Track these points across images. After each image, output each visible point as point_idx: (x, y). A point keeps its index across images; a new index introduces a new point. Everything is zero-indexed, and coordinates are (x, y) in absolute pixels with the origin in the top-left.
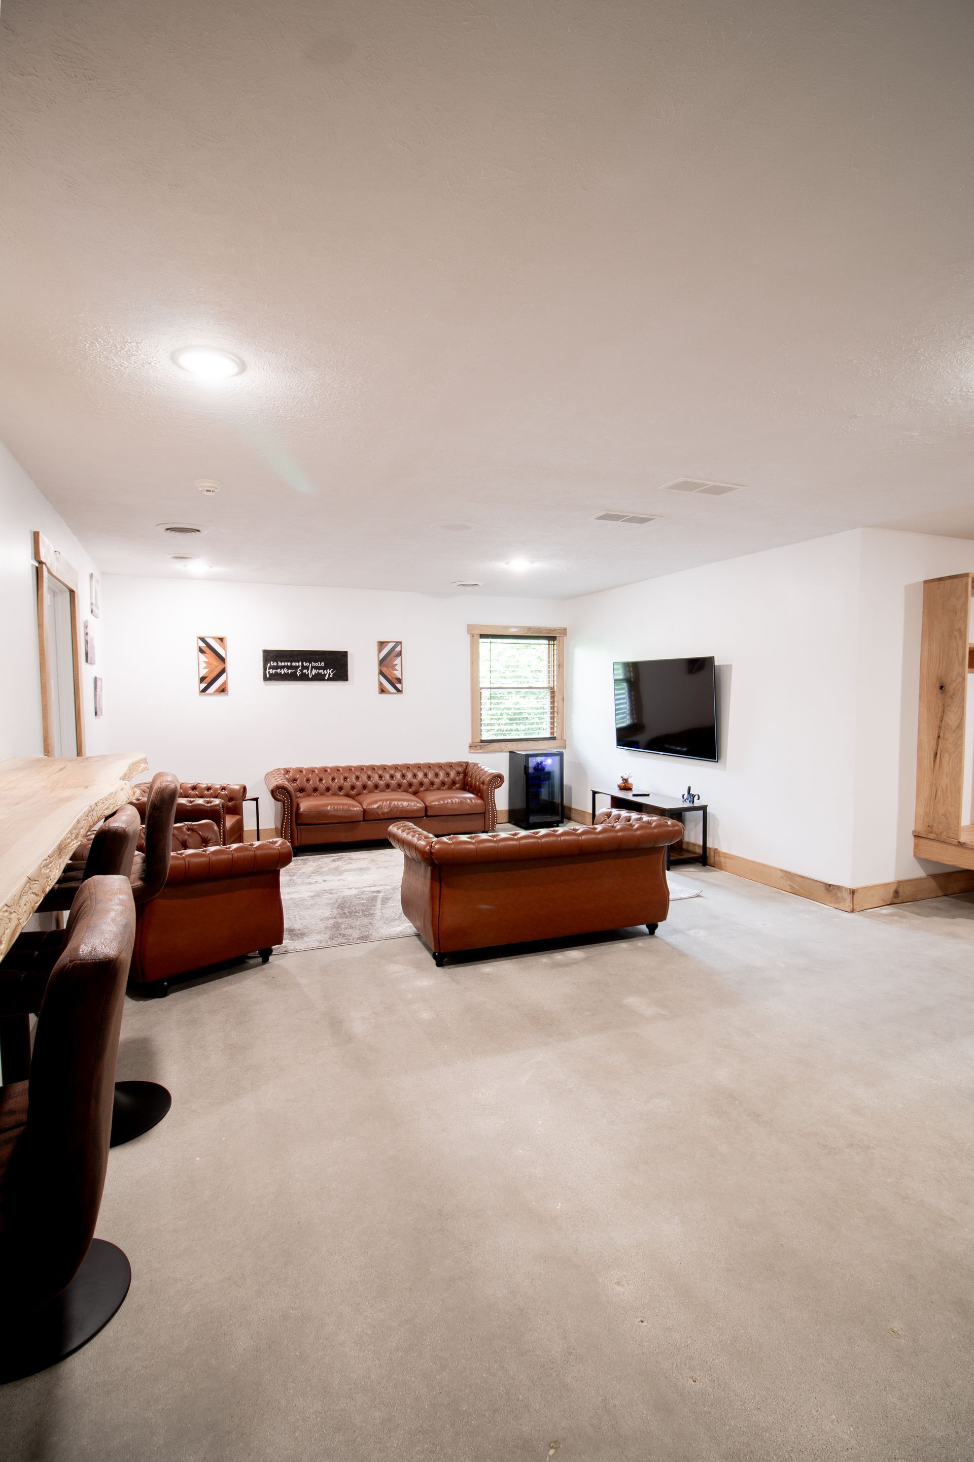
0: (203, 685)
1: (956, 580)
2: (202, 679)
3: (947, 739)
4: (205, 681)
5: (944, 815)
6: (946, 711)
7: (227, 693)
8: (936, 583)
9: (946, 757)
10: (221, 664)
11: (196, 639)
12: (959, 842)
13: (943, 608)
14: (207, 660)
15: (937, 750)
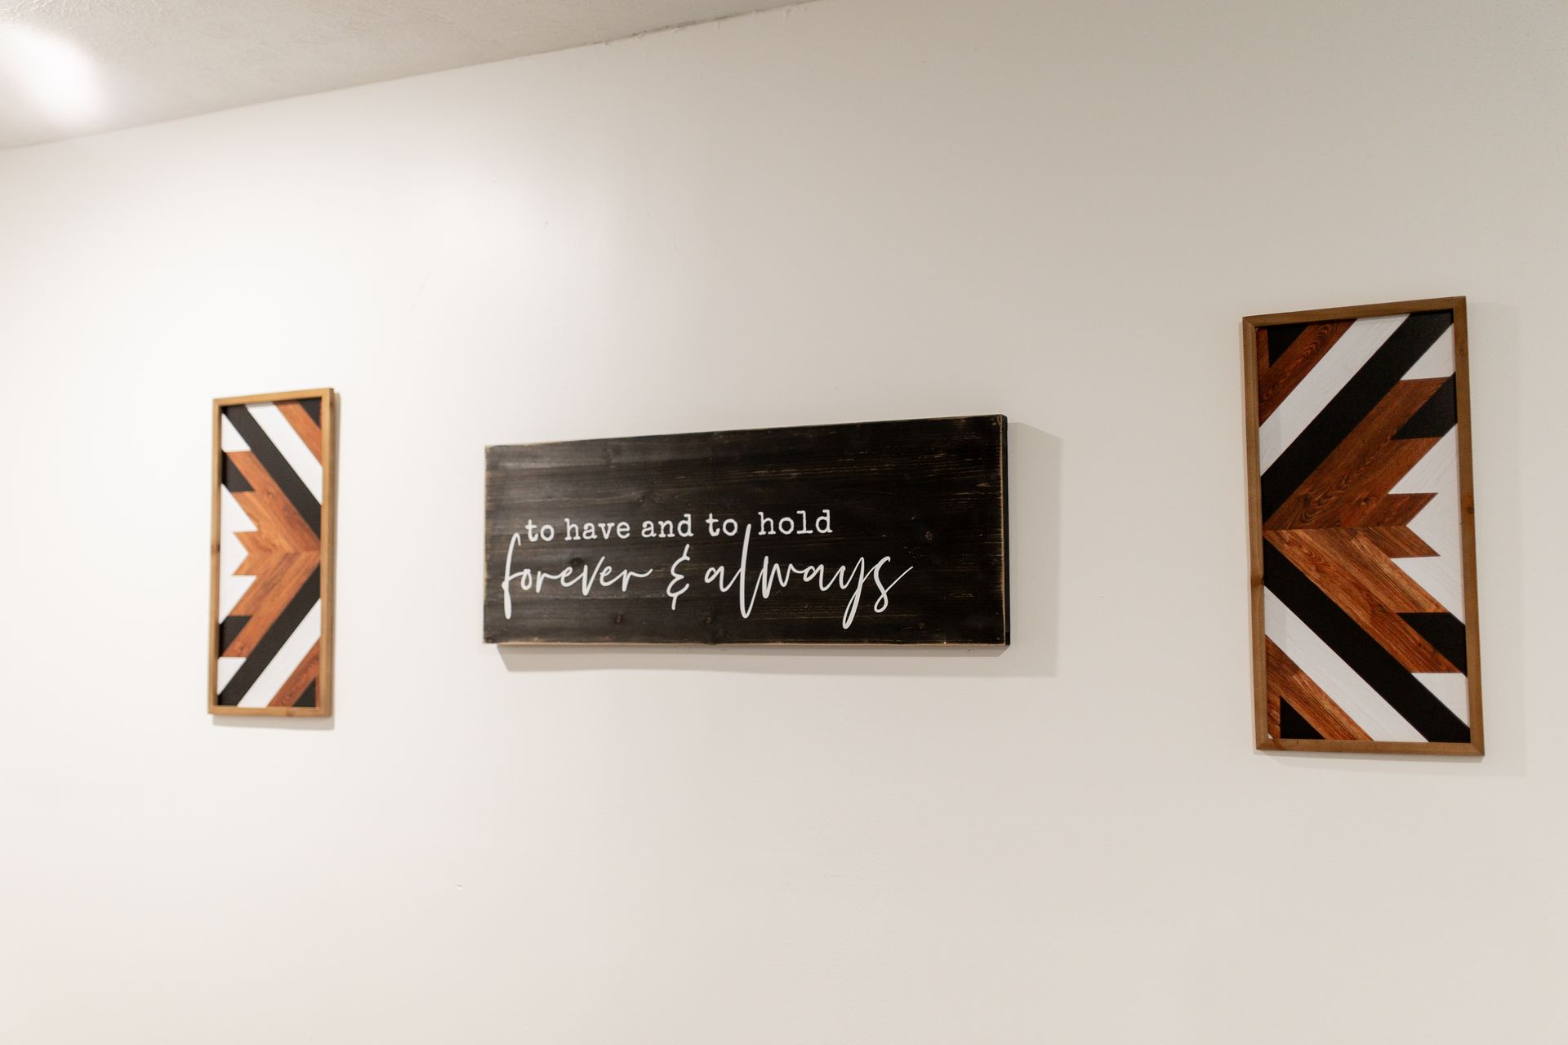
0: (230, 666)
2: (224, 636)
4: (237, 644)
7: (329, 712)
10: (308, 549)
11: (208, 413)
14: (250, 526)
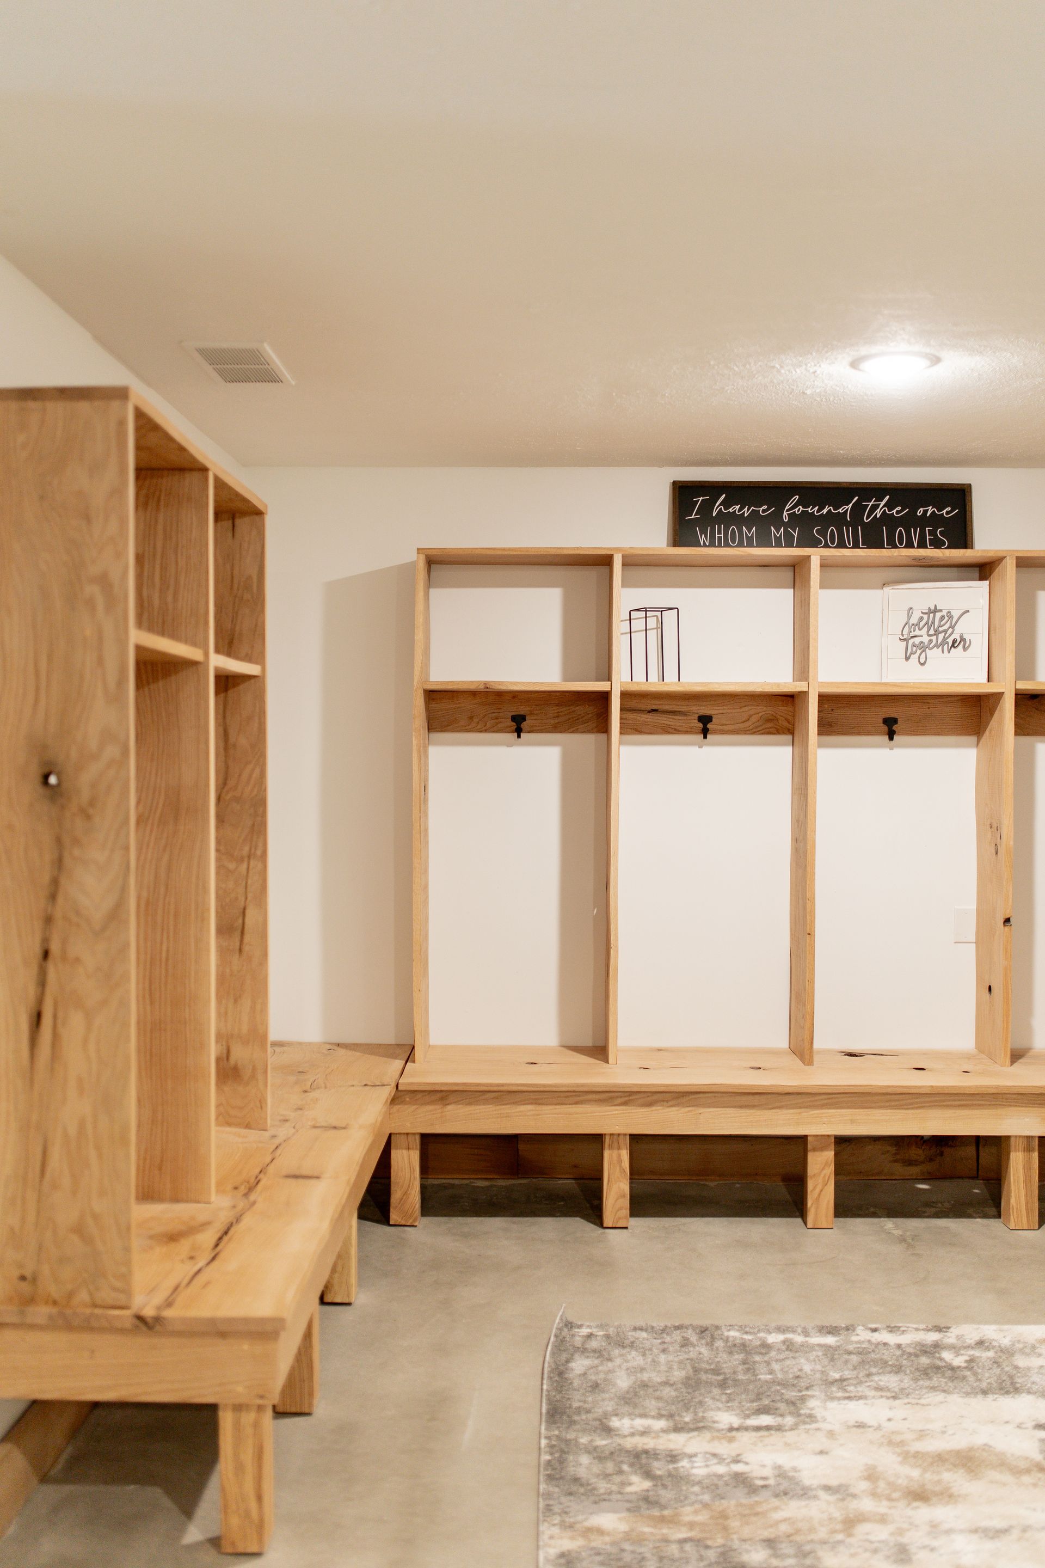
1: (84, 407)
3: (77, 960)
5: (79, 1230)
6: (67, 860)
8: (14, 405)
9: (75, 1023)
12: (140, 1318)
13: (42, 498)
15: (40, 1001)
